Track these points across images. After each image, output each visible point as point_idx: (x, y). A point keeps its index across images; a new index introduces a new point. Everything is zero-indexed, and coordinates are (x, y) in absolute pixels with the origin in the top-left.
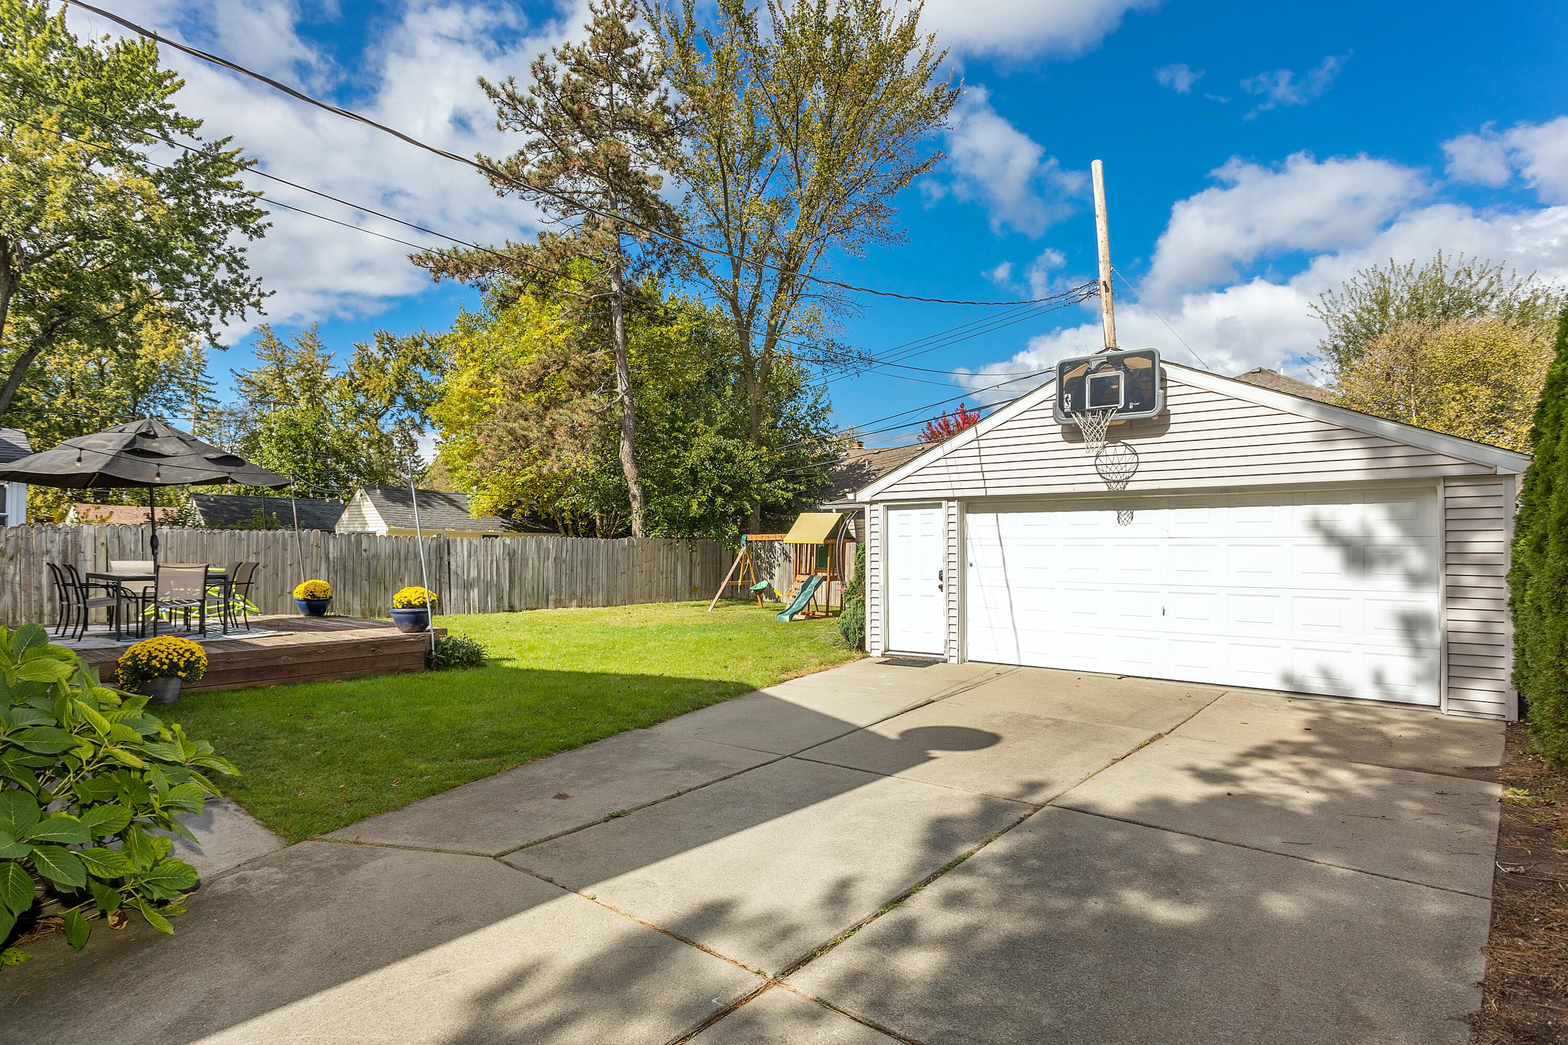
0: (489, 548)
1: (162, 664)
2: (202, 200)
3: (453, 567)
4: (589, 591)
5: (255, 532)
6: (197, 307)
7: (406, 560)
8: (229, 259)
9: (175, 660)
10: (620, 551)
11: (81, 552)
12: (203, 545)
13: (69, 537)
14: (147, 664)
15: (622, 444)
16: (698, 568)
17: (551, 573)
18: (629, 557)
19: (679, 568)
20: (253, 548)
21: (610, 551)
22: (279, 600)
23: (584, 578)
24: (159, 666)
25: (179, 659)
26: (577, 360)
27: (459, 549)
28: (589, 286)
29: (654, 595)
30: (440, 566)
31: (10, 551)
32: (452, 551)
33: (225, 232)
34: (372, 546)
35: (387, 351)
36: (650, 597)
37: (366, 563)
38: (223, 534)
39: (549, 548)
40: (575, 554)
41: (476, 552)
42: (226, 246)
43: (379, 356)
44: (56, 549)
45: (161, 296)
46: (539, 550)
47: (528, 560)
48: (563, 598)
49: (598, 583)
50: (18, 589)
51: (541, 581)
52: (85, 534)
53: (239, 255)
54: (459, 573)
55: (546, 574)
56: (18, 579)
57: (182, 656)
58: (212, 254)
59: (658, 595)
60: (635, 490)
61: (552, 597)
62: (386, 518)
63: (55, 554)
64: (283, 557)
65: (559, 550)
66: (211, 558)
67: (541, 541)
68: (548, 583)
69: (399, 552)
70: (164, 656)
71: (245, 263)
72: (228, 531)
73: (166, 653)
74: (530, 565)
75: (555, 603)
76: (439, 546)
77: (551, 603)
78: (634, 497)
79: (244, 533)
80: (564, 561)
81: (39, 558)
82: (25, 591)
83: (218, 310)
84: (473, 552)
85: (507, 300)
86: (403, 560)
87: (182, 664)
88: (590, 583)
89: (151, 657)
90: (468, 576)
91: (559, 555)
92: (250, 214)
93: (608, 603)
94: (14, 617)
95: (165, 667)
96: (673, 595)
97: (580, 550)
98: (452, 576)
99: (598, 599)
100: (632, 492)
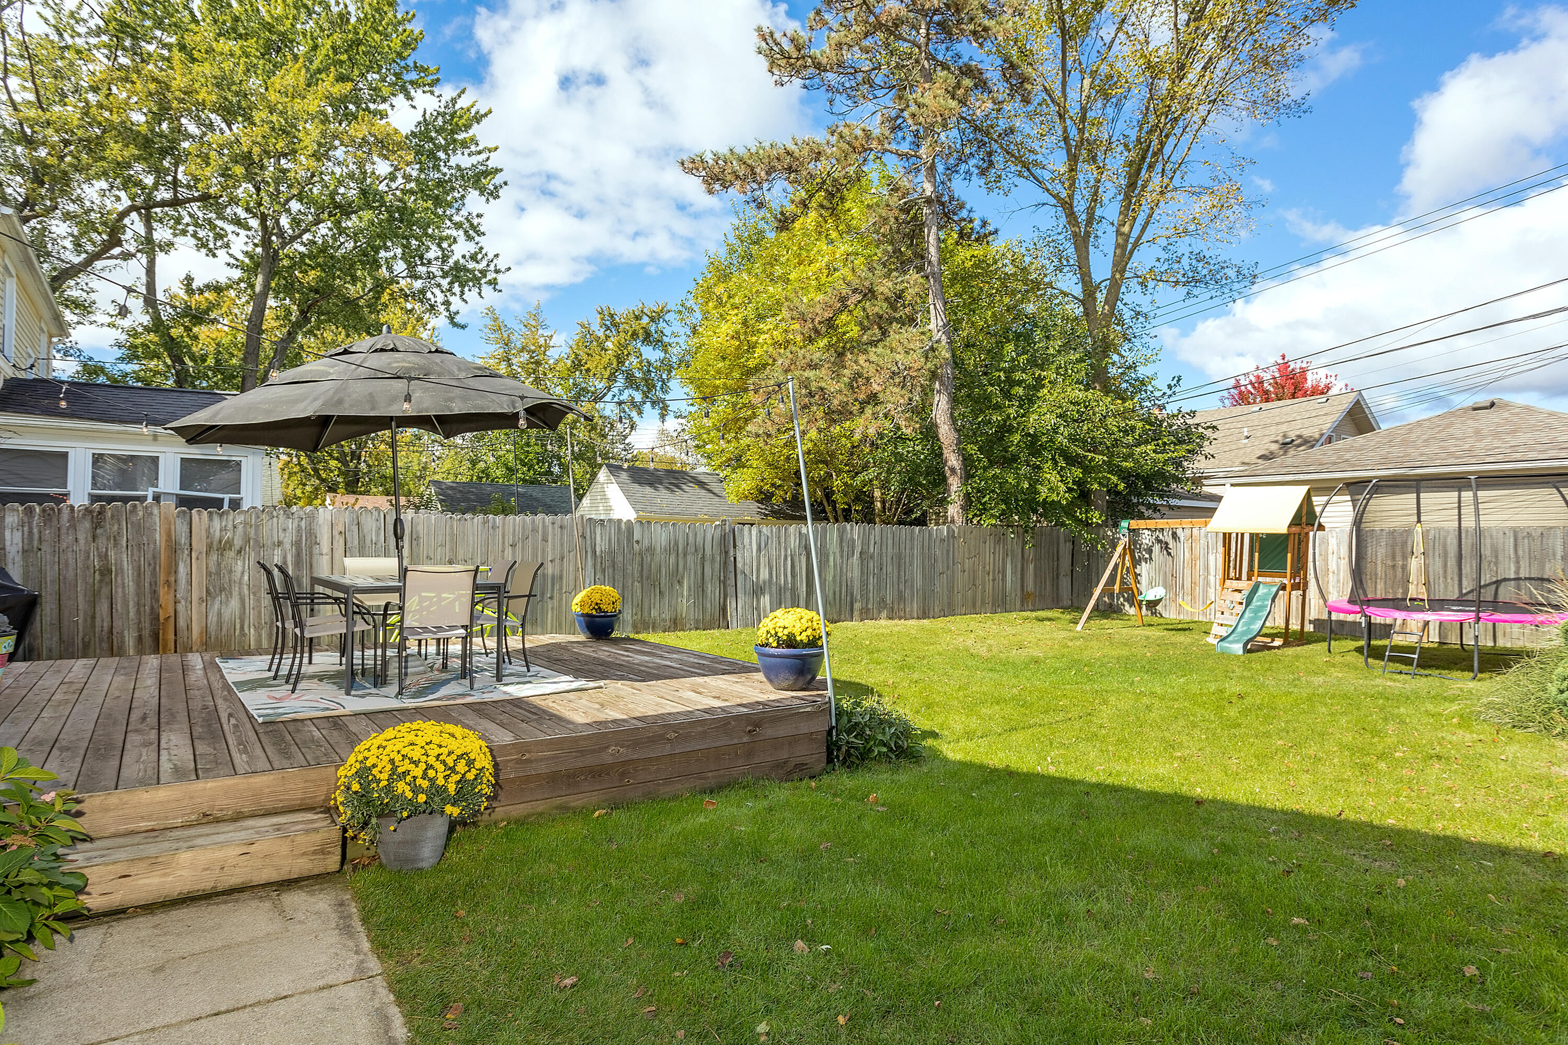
0: (783, 540)
1: (416, 790)
2: (442, 164)
3: (739, 565)
4: (901, 597)
5: (511, 517)
6: (439, 285)
7: (685, 555)
8: (467, 225)
9: (440, 782)
10: (937, 543)
11: (316, 543)
12: (452, 534)
13: (303, 524)
14: (389, 789)
15: (937, 399)
16: (1031, 567)
17: (856, 573)
18: (948, 551)
19: (1009, 566)
20: (509, 540)
21: (926, 544)
22: (539, 606)
23: (895, 579)
24: (409, 795)
25: (446, 778)
26: (885, 287)
27: (746, 541)
28: (896, 189)
29: (979, 603)
30: (725, 563)
31: (238, 543)
32: (739, 543)
33: (463, 196)
34: (646, 536)
35: (608, 328)
36: (974, 606)
37: (638, 559)
38: (475, 520)
39: (853, 540)
40: (884, 548)
41: (766, 545)
42: (464, 212)
43: (601, 333)
44: (288, 539)
45: (404, 274)
46: (841, 541)
47: (828, 555)
48: (870, 606)
49: (912, 586)
50: (246, 592)
51: (844, 584)
52: (321, 520)
53: (476, 221)
54: (747, 572)
55: (849, 575)
56: (246, 578)
57: (453, 769)
58: (451, 220)
59: (983, 603)
60: (953, 460)
61: (857, 606)
62: (633, 502)
63: (288, 546)
64: (543, 551)
65: (866, 543)
66: (461, 552)
67: (845, 529)
68: (852, 587)
69: (676, 544)
70: (418, 772)
71: (482, 229)
72: (481, 516)
73: (423, 766)
74: (831, 563)
75: (861, 614)
76: (724, 537)
77: (856, 613)
78: (953, 470)
79: (499, 519)
80: (872, 557)
81: (270, 551)
82: (255, 595)
83: (457, 289)
84: (763, 545)
85: (786, 218)
86: (681, 555)
87: (452, 788)
88: (902, 586)
89: (396, 775)
90: (758, 577)
91: (865, 547)
92: (487, 173)
93: (924, 615)
94: (242, 628)
95: (422, 798)
96: (1000, 604)
97: (890, 542)
98: (739, 576)
99: (912, 611)
100: (949, 463)
